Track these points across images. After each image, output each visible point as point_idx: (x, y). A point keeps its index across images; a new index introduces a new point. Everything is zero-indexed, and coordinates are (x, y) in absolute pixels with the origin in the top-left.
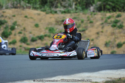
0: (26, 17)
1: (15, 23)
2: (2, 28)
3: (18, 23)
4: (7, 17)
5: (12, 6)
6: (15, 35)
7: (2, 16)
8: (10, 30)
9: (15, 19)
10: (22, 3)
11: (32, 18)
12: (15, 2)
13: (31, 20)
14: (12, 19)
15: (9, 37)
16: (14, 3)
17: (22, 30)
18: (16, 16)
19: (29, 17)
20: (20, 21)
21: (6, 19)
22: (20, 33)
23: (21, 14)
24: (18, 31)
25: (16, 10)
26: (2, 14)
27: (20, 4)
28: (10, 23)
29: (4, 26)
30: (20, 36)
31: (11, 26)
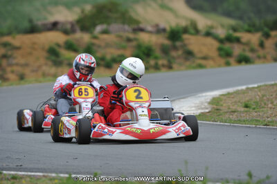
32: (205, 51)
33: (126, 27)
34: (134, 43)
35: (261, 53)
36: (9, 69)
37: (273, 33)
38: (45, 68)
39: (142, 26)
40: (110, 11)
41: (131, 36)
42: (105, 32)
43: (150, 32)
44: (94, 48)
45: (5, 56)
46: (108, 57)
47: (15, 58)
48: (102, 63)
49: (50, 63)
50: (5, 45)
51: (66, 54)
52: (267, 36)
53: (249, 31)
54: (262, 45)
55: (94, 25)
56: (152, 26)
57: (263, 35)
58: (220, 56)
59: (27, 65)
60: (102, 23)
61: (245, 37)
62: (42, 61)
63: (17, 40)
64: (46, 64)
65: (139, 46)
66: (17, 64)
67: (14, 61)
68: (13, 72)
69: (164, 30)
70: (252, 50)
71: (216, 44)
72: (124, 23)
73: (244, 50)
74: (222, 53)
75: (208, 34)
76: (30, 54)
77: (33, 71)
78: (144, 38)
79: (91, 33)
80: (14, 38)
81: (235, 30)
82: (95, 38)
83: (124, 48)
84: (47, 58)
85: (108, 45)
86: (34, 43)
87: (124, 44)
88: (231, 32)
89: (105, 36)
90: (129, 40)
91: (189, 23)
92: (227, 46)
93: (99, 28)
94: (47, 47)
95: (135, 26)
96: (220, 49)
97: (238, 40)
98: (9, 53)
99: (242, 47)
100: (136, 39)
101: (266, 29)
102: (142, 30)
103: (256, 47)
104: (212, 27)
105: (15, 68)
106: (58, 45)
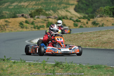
32: (70, 25)
33: (45, 17)
34: (47, 22)
35: (87, 25)
36: (7, 29)
37: (91, 19)
38: (18, 29)
39: (50, 16)
40: (40, 11)
41: (46, 19)
42: (38, 18)
43: (52, 18)
44: (34, 23)
45: (6, 25)
46: (39, 26)
47: (9, 25)
48: (37, 27)
49: (20, 27)
50: (6, 21)
51: (25, 24)
52: (89, 20)
53: (84, 19)
54: (87, 23)
55: (35, 16)
56: (53, 17)
57: (88, 20)
58: (74, 26)
59: (13, 28)
60: (37, 15)
61: (82, 20)
62: (18, 27)
63: (10, 20)
64: (19, 28)
65: (48, 23)
66: (10, 27)
67: (9, 27)
68: (8, 30)
69: (57, 18)
70: (84, 25)
71: (73, 22)
72: (44, 15)
73: (82, 24)
74: (75, 25)
75: (70, 19)
76: (14, 24)
77: (14, 30)
78: (50, 20)
79: (34, 18)
80: (9, 19)
81: (79, 18)
82: (35, 20)
83: (44, 23)
84: (19, 26)
85: (39, 22)
86: (15, 21)
87: (44, 22)
88: (78, 18)
89: (38, 19)
90: (45, 20)
91: (65, 15)
92: (76, 23)
93: (36, 17)
94: (19, 22)
95: (48, 17)
96: (74, 24)
97: (80, 21)
98: (7, 24)
99: (81, 23)
100: (48, 20)
101: (89, 18)
102: (50, 18)
103: (85, 24)
104: (72, 17)
105: (9, 29)
106: (23, 22)
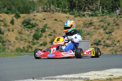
0: (56, 20)
1: (45, 26)
2: (33, 31)
3: (48, 26)
4: (38, 20)
5: (43, 10)
6: (45, 37)
7: (34, 19)
8: (40, 32)
9: (45, 22)
10: (52, 7)
11: (61, 21)
12: (46, 6)
13: (61, 23)
14: (43, 22)
15: (40, 39)
16: (44, 7)
17: (52, 33)
18: (47, 19)
19: (58, 20)
20: (50, 24)
21: (37, 22)
22: (50, 35)
23: (51, 18)
24: (48, 33)
25: (46, 13)
26: (33, 17)
27: (50, 8)
28: (41, 26)
29: (36, 28)
30: (50, 38)
31: (41, 28)
